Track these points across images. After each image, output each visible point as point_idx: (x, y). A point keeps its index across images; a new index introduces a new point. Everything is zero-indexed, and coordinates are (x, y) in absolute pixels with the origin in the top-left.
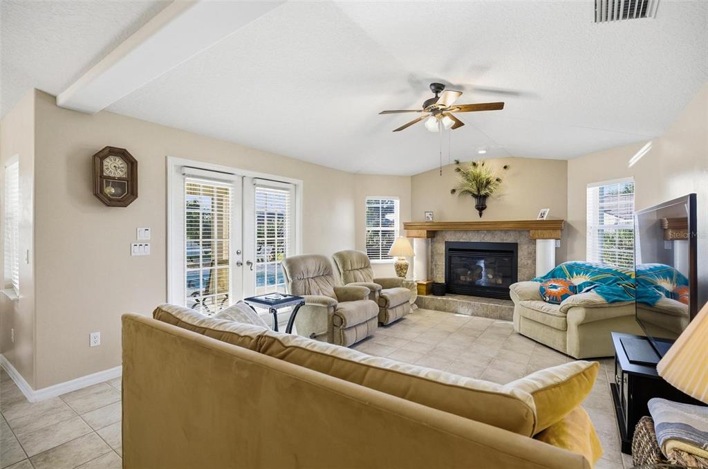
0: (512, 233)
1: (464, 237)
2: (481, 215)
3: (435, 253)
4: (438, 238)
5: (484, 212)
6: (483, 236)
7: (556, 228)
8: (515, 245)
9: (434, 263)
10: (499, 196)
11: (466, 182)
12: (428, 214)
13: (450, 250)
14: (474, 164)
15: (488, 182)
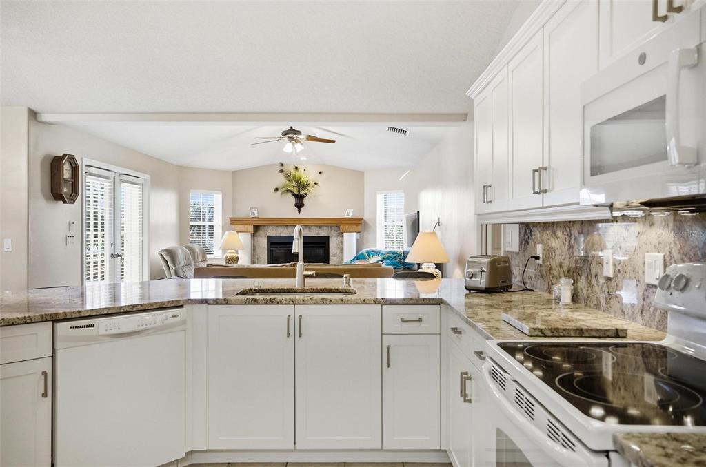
0: (325, 228)
1: (285, 231)
2: (299, 212)
3: (257, 247)
4: (261, 232)
5: (302, 209)
7: (357, 223)
8: (327, 238)
9: (256, 257)
10: (315, 196)
11: (288, 182)
12: (253, 210)
13: (272, 243)
14: (296, 168)
15: (306, 185)
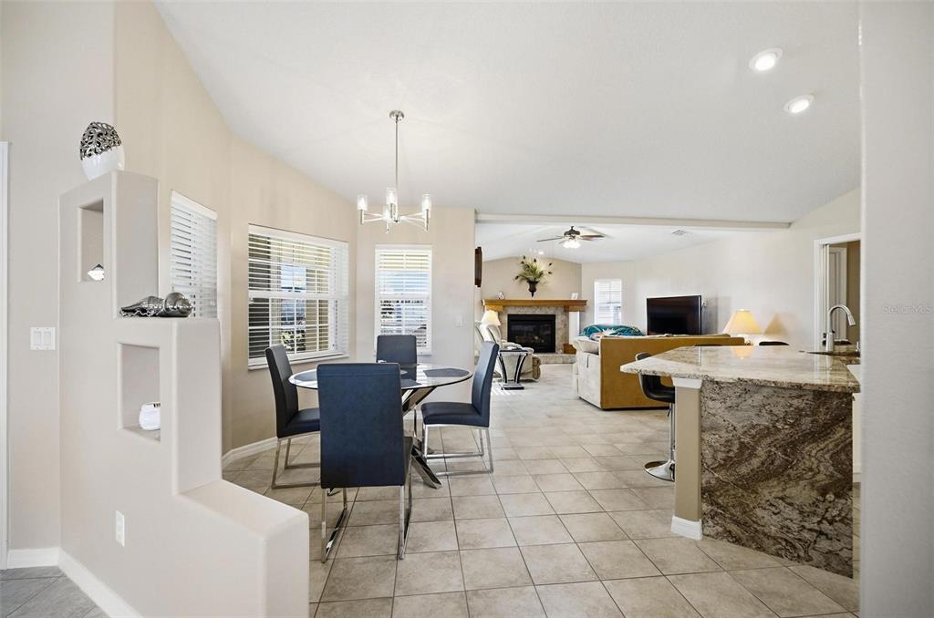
0: (552, 308)
1: (521, 311)
2: (532, 295)
5: (535, 293)
6: (534, 310)
7: (580, 305)
8: (553, 317)
10: (544, 283)
11: (526, 272)
12: (501, 294)
13: (511, 320)
14: (535, 261)
15: (541, 274)
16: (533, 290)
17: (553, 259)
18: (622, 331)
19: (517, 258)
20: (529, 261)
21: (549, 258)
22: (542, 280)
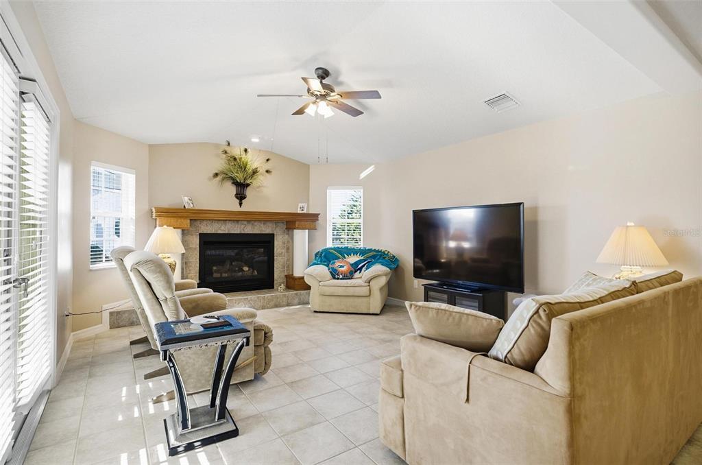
0: (270, 224)
1: (223, 228)
2: (241, 204)
4: (190, 229)
5: (244, 201)
6: (243, 226)
8: (272, 236)
10: (259, 187)
13: (205, 243)
14: (246, 150)
15: (255, 172)
16: (241, 197)
17: (272, 153)
18: (374, 257)
19: (217, 146)
20: (236, 151)
21: (266, 152)
22: (256, 182)
